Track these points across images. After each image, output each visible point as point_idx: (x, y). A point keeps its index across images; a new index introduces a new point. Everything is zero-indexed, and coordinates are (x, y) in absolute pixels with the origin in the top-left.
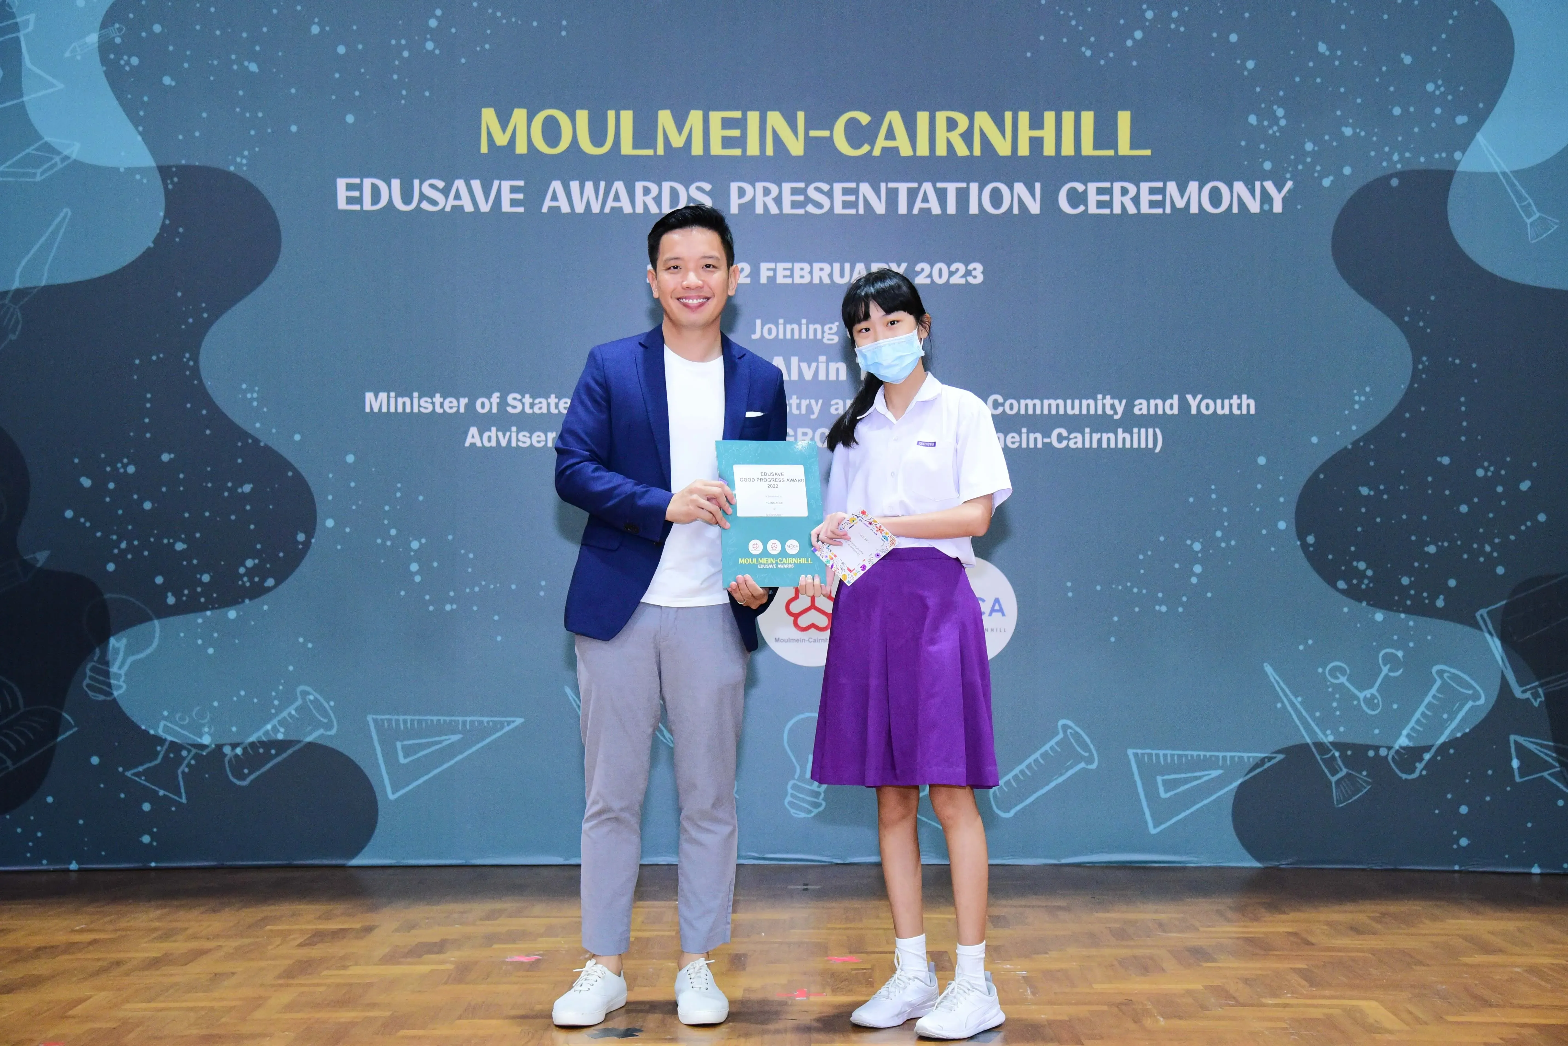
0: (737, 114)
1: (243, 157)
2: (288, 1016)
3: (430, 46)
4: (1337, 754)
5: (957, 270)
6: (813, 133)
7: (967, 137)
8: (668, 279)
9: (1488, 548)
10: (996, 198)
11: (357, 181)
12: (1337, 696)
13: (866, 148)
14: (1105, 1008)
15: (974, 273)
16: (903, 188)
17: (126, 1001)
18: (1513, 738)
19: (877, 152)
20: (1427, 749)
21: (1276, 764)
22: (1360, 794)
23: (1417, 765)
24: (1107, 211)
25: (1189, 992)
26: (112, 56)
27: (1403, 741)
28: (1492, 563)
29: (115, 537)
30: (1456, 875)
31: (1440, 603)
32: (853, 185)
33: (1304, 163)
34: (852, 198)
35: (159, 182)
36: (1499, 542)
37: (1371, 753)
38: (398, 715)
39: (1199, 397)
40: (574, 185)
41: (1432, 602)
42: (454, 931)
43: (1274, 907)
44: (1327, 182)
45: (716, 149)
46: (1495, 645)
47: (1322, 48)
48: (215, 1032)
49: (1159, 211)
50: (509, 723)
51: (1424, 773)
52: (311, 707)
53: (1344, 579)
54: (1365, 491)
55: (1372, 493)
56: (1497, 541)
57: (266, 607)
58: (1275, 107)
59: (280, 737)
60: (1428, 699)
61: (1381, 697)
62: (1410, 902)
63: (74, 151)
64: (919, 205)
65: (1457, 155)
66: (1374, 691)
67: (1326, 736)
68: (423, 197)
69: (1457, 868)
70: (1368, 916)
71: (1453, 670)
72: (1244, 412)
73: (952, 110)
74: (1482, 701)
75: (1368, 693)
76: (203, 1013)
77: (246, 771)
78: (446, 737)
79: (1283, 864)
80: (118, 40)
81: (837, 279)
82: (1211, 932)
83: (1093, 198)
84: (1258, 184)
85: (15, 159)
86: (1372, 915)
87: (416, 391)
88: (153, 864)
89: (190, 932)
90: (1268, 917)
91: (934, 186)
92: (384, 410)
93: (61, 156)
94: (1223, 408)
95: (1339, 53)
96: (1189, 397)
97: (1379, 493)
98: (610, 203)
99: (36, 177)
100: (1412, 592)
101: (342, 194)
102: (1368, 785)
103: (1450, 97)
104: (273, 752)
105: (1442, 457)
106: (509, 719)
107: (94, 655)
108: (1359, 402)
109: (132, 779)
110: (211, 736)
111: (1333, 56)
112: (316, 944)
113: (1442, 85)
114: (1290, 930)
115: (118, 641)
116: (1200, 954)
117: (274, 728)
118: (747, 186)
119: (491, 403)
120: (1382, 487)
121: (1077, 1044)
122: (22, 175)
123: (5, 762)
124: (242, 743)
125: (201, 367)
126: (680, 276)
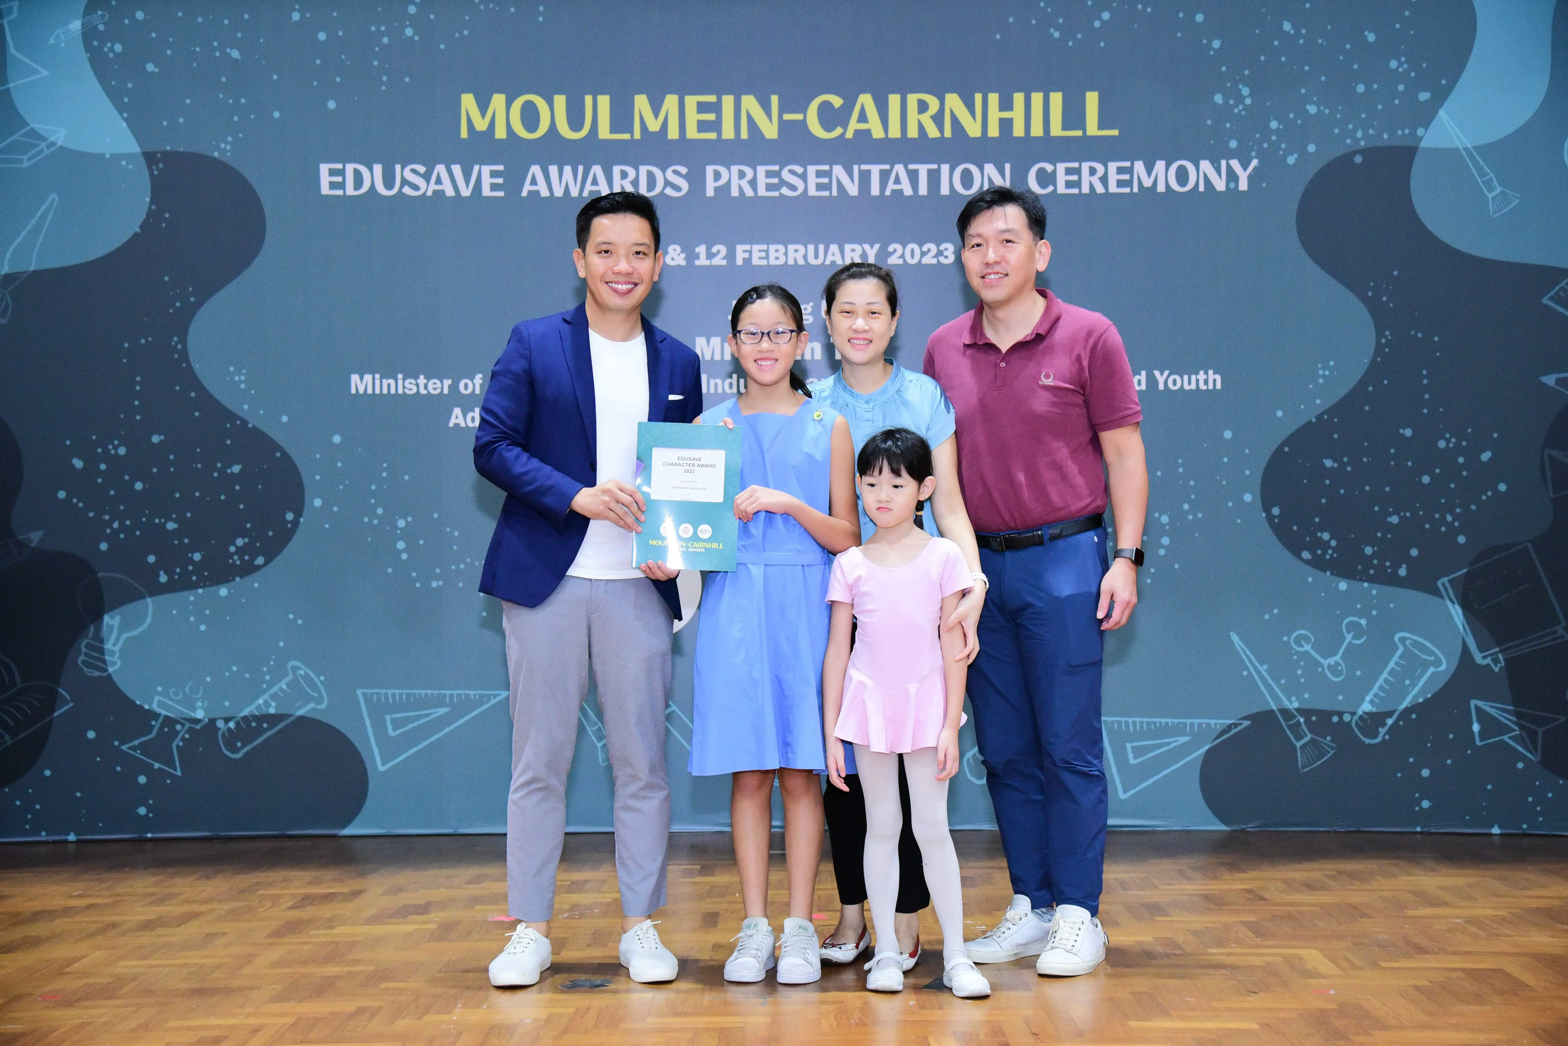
0: (712, 98)
1: (226, 143)
2: (280, 971)
3: (409, 32)
4: (1302, 720)
5: (929, 250)
6: (787, 117)
7: (938, 119)
8: (598, 263)
9: (1449, 518)
10: (967, 179)
11: (339, 166)
12: (1302, 663)
13: (839, 131)
15: (945, 253)
16: (875, 170)
17: (122, 959)
18: (1473, 703)
19: (849, 135)
20: (1390, 714)
21: (1242, 730)
22: (1325, 758)
23: (1380, 729)
24: (1075, 191)
25: (1139, 944)
26: (95, 43)
27: (1366, 707)
28: (1453, 533)
29: (107, 517)
30: (1419, 836)
31: (1403, 572)
32: (826, 167)
33: (1269, 141)
34: (825, 180)
35: (144, 166)
36: (1460, 512)
37: (1335, 719)
38: (387, 689)
39: (1166, 373)
40: (553, 170)
41: (1395, 571)
42: (440, 894)
43: (1233, 867)
44: (1291, 160)
45: (692, 133)
46: (1456, 612)
47: (1287, 26)
48: (206, 986)
49: (1127, 190)
50: (495, 696)
51: (1387, 737)
52: (302, 681)
53: (1308, 550)
54: (1329, 463)
55: (1336, 465)
56: (1458, 510)
57: (256, 585)
58: (1241, 86)
59: (272, 711)
60: (1391, 665)
61: (1345, 665)
62: (1367, 861)
63: (60, 137)
64: (891, 186)
65: (1420, 132)
66: (1338, 658)
67: (1291, 702)
68: (405, 182)
69: (1419, 829)
71: (1416, 638)
72: (1211, 387)
73: (923, 92)
74: (1443, 667)
75: (1332, 661)
76: (195, 969)
77: (239, 744)
78: (433, 711)
79: (1250, 827)
80: (101, 27)
81: (812, 260)
82: (1175, 890)
83: (1061, 178)
84: (1223, 163)
86: (1328, 873)
87: (400, 373)
88: (149, 835)
89: (184, 896)
90: (1227, 876)
91: (906, 167)
92: (370, 391)
93: (48, 142)
94: (1190, 383)
95: (1304, 31)
96: (1157, 373)
97: (1342, 465)
98: (589, 187)
99: (22, 163)
100: (1375, 562)
101: (325, 179)
102: (1333, 750)
103: (1413, 74)
104: (265, 725)
105: (1404, 429)
106: (495, 692)
107: (89, 633)
108: (1323, 376)
109: (127, 752)
110: (205, 711)
111: (1298, 35)
112: (304, 907)
113: (1405, 62)
114: (1247, 887)
115: (112, 618)
116: (1154, 910)
117: (266, 702)
118: (722, 170)
119: (474, 385)
120: (1345, 459)
121: (1025, 990)
122: (9, 161)
123: (3, 737)
124: (234, 717)
125: (189, 350)
126: (610, 261)
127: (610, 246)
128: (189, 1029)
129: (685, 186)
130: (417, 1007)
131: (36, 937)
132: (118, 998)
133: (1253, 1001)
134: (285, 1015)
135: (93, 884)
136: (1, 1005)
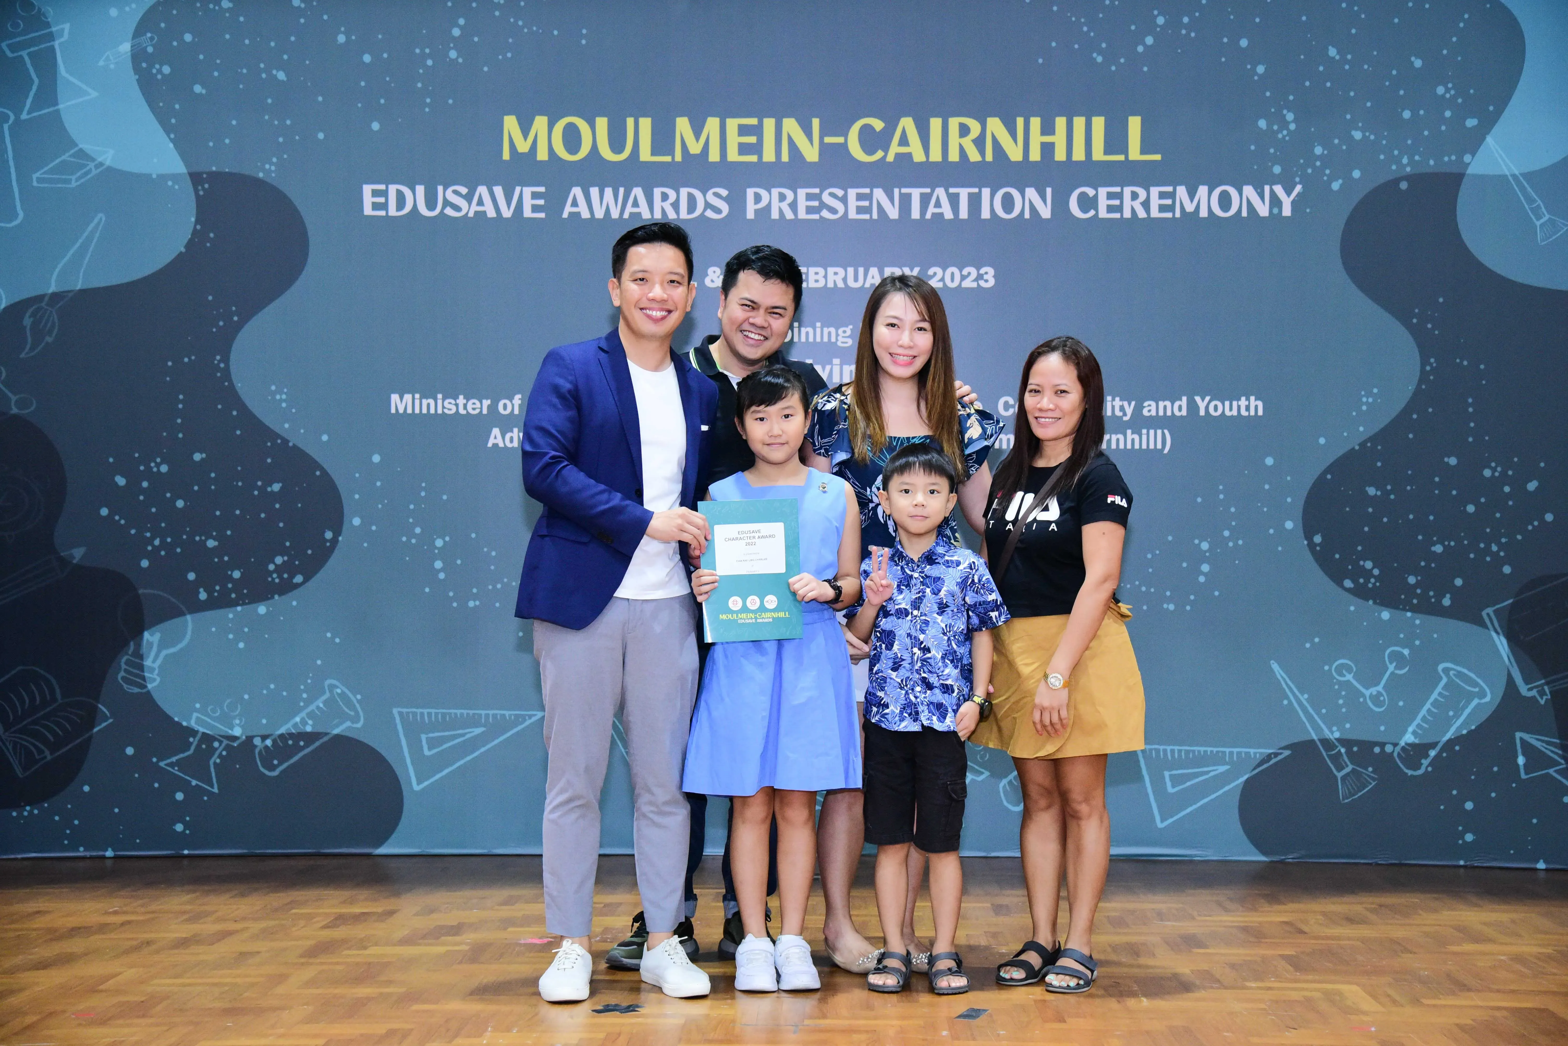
0: (754, 121)
1: (271, 164)
2: (308, 991)
3: (453, 54)
4: (1343, 750)
5: (969, 274)
6: (828, 140)
7: (979, 142)
8: (633, 289)
9: (1494, 548)
10: (1008, 203)
11: (382, 187)
12: (1344, 693)
13: (880, 154)
15: (985, 277)
16: (916, 193)
17: (155, 977)
18: (1518, 735)
19: (890, 158)
20: (1433, 745)
21: (1282, 760)
22: (1366, 790)
23: (1423, 761)
24: (1117, 216)
25: (1175, 975)
26: (144, 65)
27: (1409, 738)
28: (1498, 562)
29: (148, 535)
30: (1462, 870)
31: (1446, 601)
32: (867, 191)
33: (1313, 166)
34: (866, 203)
35: (191, 186)
36: (1506, 542)
37: (1377, 750)
38: (423, 708)
39: (1208, 398)
40: (594, 191)
41: (1439, 601)
42: (473, 915)
43: (1273, 899)
44: (1336, 186)
45: (733, 155)
46: (1501, 644)
47: (1332, 52)
48: (238, 1005)
49: (1169, 215)
50: (530, 717)
51: (1430, 769)
52: (338, 700)
53: (1351, 579)
54: (1371, 491)
55: (1379, 493)
56: (1503, 540)
57: (294, 603)
58: (1285, 112)
59: (309, 729)
60: (1435, 695)
61: (1387, 694)
63: (108, 157)
64: (931, 210)
65: (1467, 158)
66: (1380, 688)
67: (1332, 733)
68: (446, 203)
69: (1462, 863)
70: (1365, 908)
71: (1459, 668)
72: (1252, 413)
73: (965, 116)
74: (1488, 698)
75: (1374, 690)
76: (226, 988)
77: (276, 762)
78: (469, 730)
79: (1290, 858)
80: (150, 50)
81: (851, 283)
82: (1206, 921)
83: (1103, 202)
84: (1267, 188)
85: (51, 165)
86: (1369, 906)
87: (440, 393)
88: (186, 852)
89: (218, 914)
90: (1267, 907)
91: (947, 191)
92: (410, 411)
93: (96, 162)
94: (1231, 409)
95: (1349, 57)
96: (1198, 399)
97: (1386, 493)
98: (629, 209)
99: (70, 183)
100: (1419, 591)
101: (368, 200)
102: (1374, 781)
103: (1460, 101)
104: (302, 743)
105: (1449, 457)
106: (530, 713)
107: (129, 649)
108: (1367, 403)
109: (165, 769)
110: (242, 727)
111: (1344, 61)
112: (338, 927)
113: (1452, 88)
114: (1286, 919)
115: (152, 635)
116: (1190, 942)
117: (303, 720)
118: (763, 192)
119: (513, 405)
120: (1389, 487)
121: (1060, 1021)
122: (59, 181)
123: (43, 752)
124: (272, 735)
125: (231, 367)
126: (646, 288)
127: (645, 273)
129: (725, 208)
130: (448, 1030)
131: (72, 954)
132: (151, 1017)
133: (1291, 1036)
134: (316, 1036)
135: (128, 901)
136: (34, 1023)
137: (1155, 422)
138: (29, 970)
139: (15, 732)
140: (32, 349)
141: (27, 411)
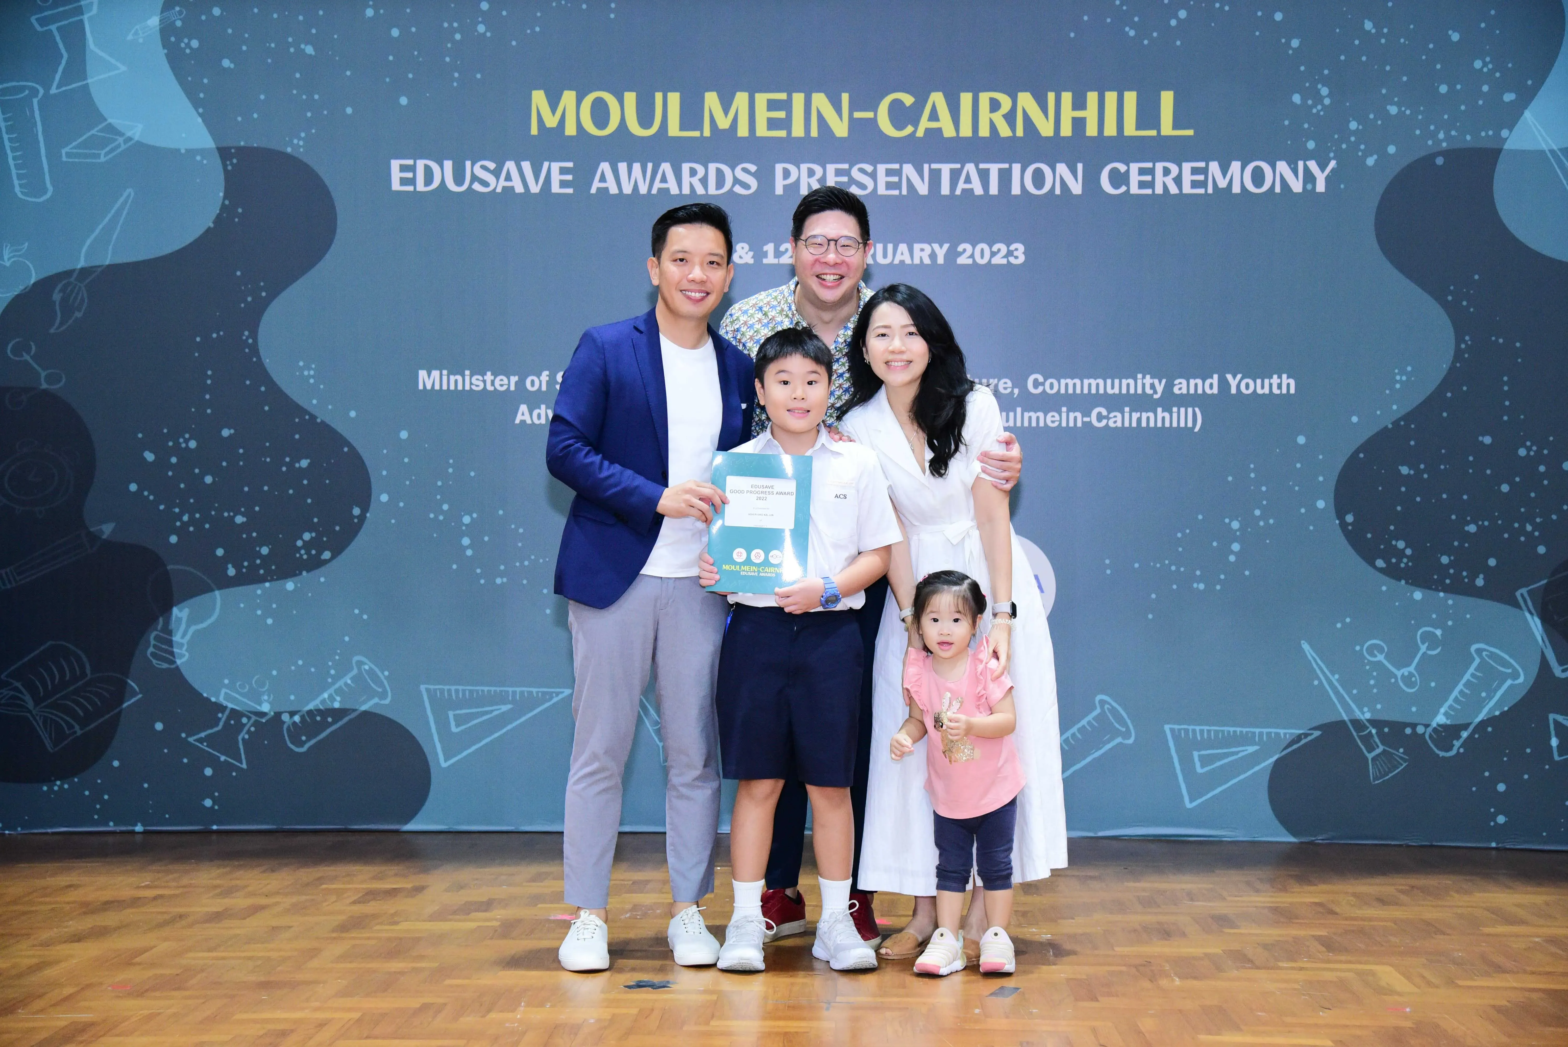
0: (783, 96)
1: (300, 139)
2: (342, 965)
3: (481, 28)
4: (1374, 731)
5: (999, 250)
6: (857, 115)
7: (1010, 118)
8: (672, 269)
9: (1529, 528)
10: (1039, 179)
11: (410, 162)
12: (1375, 674)
13: (909, 129)
14: (1124, 969)
15: (1015, 253)
16: (946, 169)
17: (190, 950)
18: (1552, 717)
19: (920, 133)
20: (1465, 727)
21: (1312, 740)
22: (1397, 771)
23: (1455, 742)
24: (1149, 191)
25: (1207, 955)
26: (173, 39)
27: (1440, 719)
28: (1533, 542)
29: (177, 510)
30: (1494, 852)
31: (1480, 582)
32: (896, 166)
33: (1348, 141)
34: (895, 179)
35: (219, 161)
36: (1541, 522)
37: (1408, 731)
38: (450, 685)
39: (1239, 376)
40: (622, 167)
41: (1472, 581)
42: (502, 891)
43: (1303, 879)
44: (1371, 161)
45: (762, 131)
46: (1535, 624)
47: (1368, 25)
48: (272, 979)
49: (1201, 191)
50: (558, 694)
51: (1462, 750)
52: (366, 676)
53: (1383, 559)
54: (1404, 470)
55: (1412, 472)
56: (1538, 520)
57: (322, 580)
58: (1319, 86)
59: (337, 705)
60: (1467, 676)
61: (1419, 675)
62: (1441, 876)
63: (137, 132)
64: (961, 185)
65: (1505, 133)
66: (1412, 669)
67: (1363, 713)
68: (474, 178)
69: (1494, 845)
71: (1492, 649)
72: (1284, 391)
73: (995, 91)
74: (1521, 680)
75: (1405, 671)
76: (259, 962)
77: (304, 738)
78: (496, 707)
79: (1319, 839)
80: (179, 24)
81: (880, 260)
82: (1237, 901)
83: (1135, 178)
84: (1301, 164)
85: (80, 140)
86: (1400, 887)
87: (468, 369)
88: (215, 827)
89: (250, 889)
90: (1297, 888)
91: (977, 166)
92: (437, 387)
93: (124, 138)
94: (1263, 387)
95: (1385, 30)
96: (1229, 377)
97: (1419, 473)
98: (657, 185)
99: (100, 158)
100: (1452, 571)
101: (396, 175)
102: (1405, 762)
103: (1498, 75)
104: (330, 720)
105: (1483, 436)
106: (558, 690)
107: (158, 624)
108: (1400, 382)
109: (194, 745)
110: (270, 703)
111: (1380, 35)
112: (369, 902)
113: (1490, 62)
114: (1317, 900)
115: (181, 611)
116: (1223, 921)
117: (331, 696)
118: (792, 168)
119: (540, 382)
120: (1422, 466)
121: (1092, 1000)
122: (86, 156)
123: (73, 727)
124: (300, 711)
125: (260, 344)
126: (686, 269)
127: (685, 254)
128: (255, 1021)
129: (753, 183)
130: (481, 1005)
131: (105, 928)
132: (187, 990)
133: (1325, 1016)
134: (350, 1010)
135: (160, 875)
136: (71, 995)
137: (1186, 401)
138: (65, 942)
139: (46, 707)
140: (62, 324)
141: (58, 386)
